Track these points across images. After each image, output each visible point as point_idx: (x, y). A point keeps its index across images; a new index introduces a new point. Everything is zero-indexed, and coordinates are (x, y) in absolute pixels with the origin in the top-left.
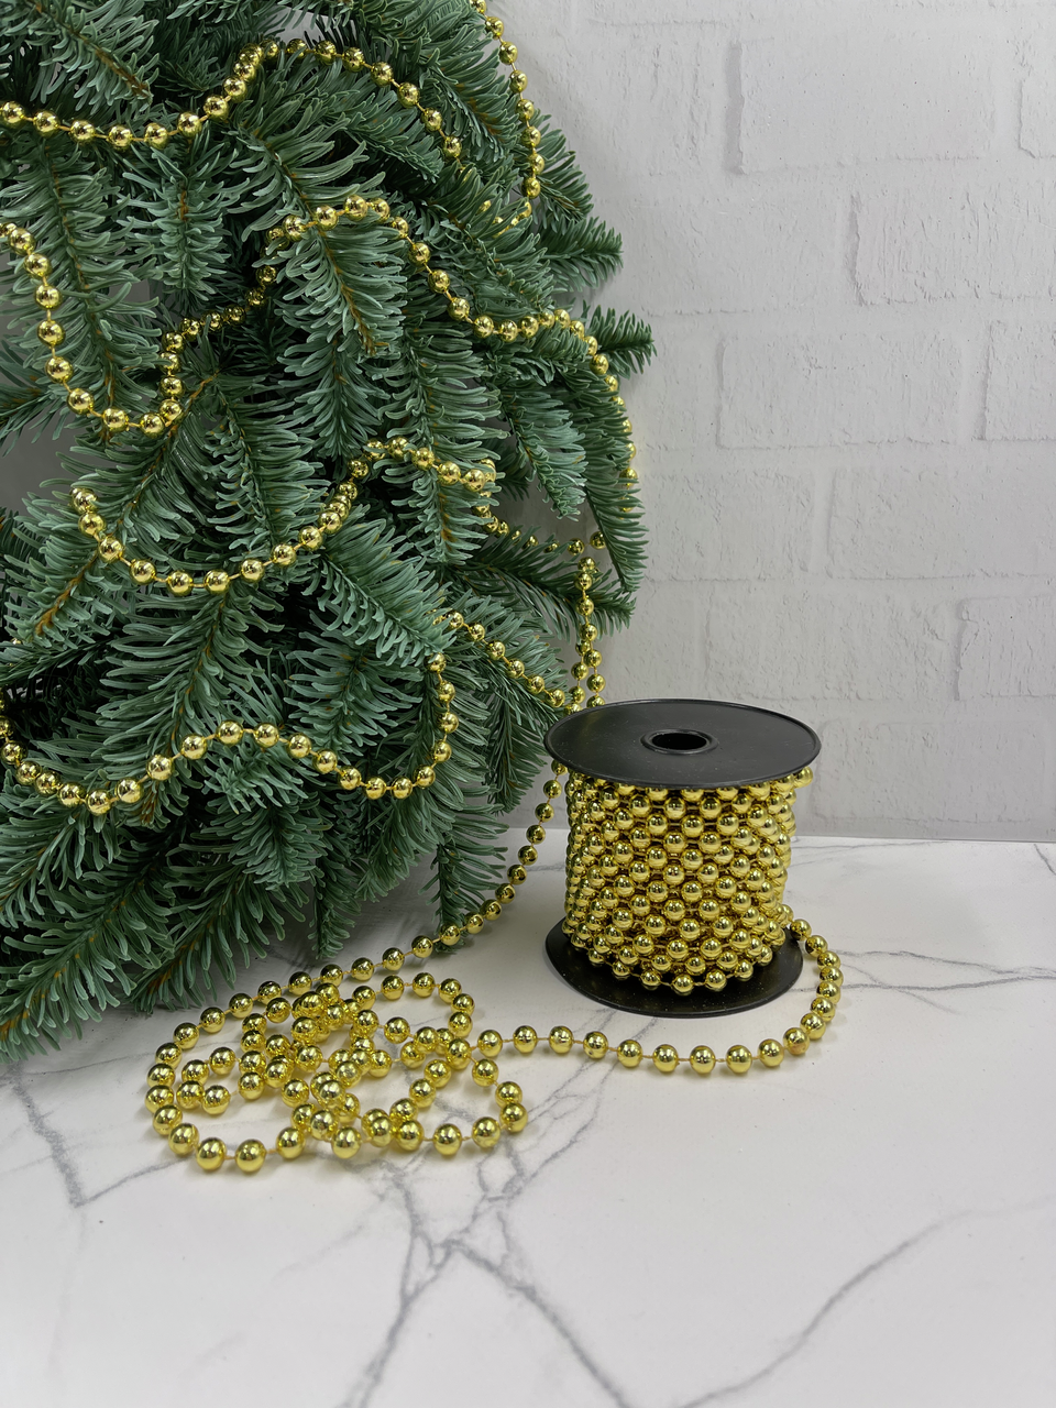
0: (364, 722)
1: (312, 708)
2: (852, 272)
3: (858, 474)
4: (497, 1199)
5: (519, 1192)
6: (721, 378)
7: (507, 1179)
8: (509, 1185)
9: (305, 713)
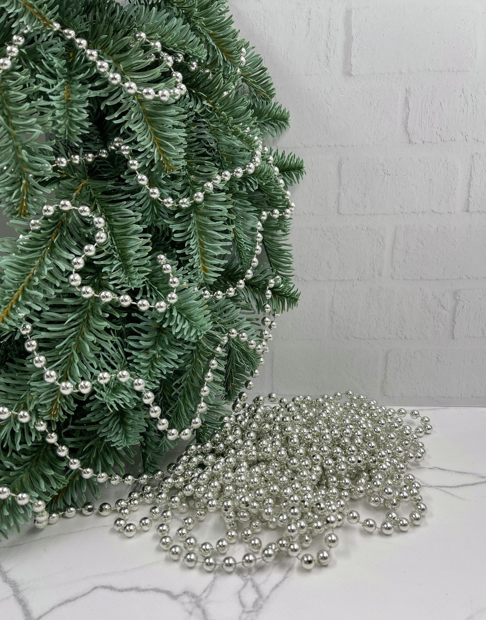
0: (166, 360)
1: (140, 354)
2: (406, 127)
3: (407, 228)
4: (250, 612)
5: (261, 607)
6: (340, 180)
7: (254, 600)
8: (255, 603)
9: (136, 357)
